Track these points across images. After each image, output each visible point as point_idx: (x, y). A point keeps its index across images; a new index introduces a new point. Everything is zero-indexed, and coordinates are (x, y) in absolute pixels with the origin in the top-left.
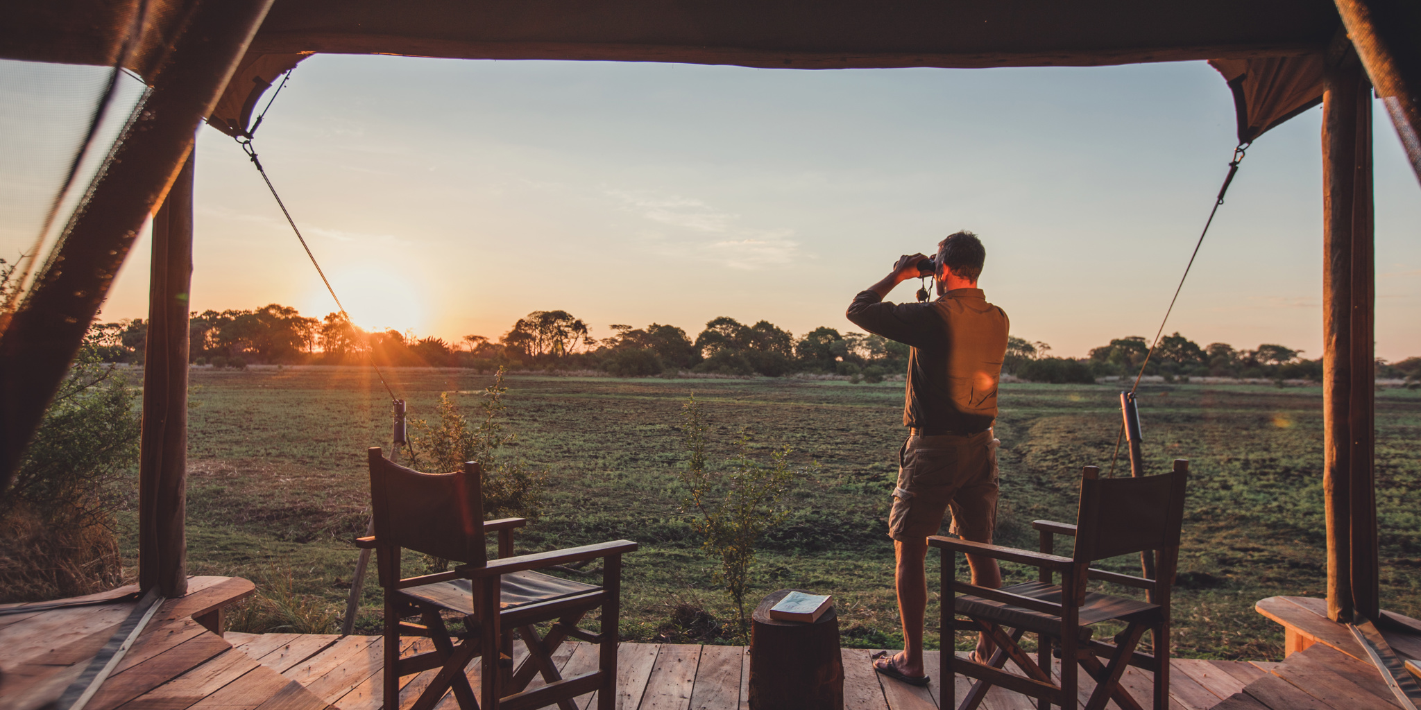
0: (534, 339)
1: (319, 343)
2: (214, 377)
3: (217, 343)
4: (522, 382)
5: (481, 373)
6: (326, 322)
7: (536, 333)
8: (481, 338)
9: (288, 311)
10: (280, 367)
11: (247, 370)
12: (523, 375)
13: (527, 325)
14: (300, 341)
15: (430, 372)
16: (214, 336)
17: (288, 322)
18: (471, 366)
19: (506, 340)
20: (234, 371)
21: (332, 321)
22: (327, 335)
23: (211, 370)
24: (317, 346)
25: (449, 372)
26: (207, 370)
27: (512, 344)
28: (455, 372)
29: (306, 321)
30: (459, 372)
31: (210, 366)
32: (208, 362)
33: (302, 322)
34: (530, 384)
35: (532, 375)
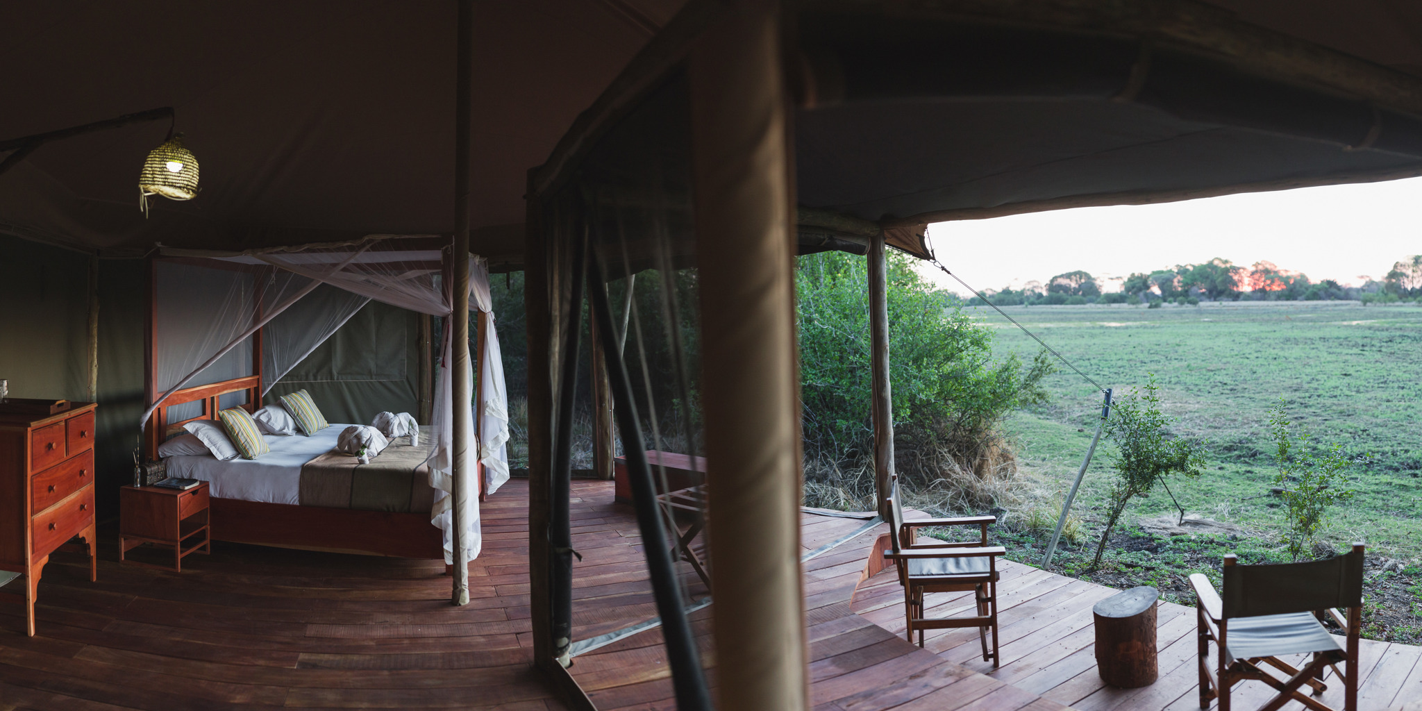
0: (1407, 277)
1: (1249, 285)
2: (1176, 313)
3: (1181, 287)
4: (1394, 313)
5: (1365, 305)
6: (1254, 269)
7: (1409, 272)
8: (1368, 277)
9: (1226, 262)
10: (1221, 304)
11: (1199, 306)
12: (1397, 306)
13: (1401, 266)
14: (1235, 284)
15: (1327, 305)
16: (1179, 282)
17: (1227, 271)
18: (1358, 300)
19: (1387, 278)
20: (1190, 307)
21: (1257, 267)
22: (1253, 278)
23: (1177, 307)
24: (1247, 286)
25: (1342, 305)
26: (1174, 307)
27: (1390, 281)
28: (1346, 305)
29: (1239, 268)
30: (1349, 304)
31: (1176, 304)
32: (1175, 301)
33: (1236, 270)
34: (1400, 314)
35: (1405, 306)
